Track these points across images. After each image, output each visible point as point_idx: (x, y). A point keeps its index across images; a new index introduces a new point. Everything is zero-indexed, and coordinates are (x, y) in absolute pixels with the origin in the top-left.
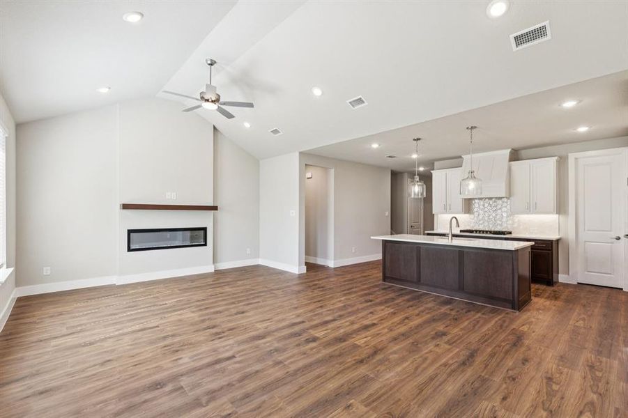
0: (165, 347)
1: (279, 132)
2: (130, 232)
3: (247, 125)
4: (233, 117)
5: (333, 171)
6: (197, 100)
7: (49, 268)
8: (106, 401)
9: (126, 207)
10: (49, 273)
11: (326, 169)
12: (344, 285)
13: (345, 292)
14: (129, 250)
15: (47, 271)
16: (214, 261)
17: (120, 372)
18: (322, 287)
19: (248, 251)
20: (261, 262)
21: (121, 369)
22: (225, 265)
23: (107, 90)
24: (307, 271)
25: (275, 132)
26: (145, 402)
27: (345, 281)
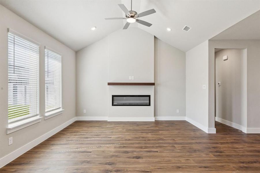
1: (189, 28)
2: (113, 96)
3: (169, 30)
4: (151, 25)
5: (246, 50)
6: (124, 18)
7: (85, 110)
9: (109, 84)
10: (85, 112)
11: (239, 50)
12: (247, 156)
13: (242, 165)
14: (113, 105)
15: (85, 111)
16: (155, 115)
18: (221, 152)
19: (178, 111)
20: (186, 119)
22: (162, 118)
23: (95, 28)
24: (216, 132)
25: (186, 28)
27: (251, 151)
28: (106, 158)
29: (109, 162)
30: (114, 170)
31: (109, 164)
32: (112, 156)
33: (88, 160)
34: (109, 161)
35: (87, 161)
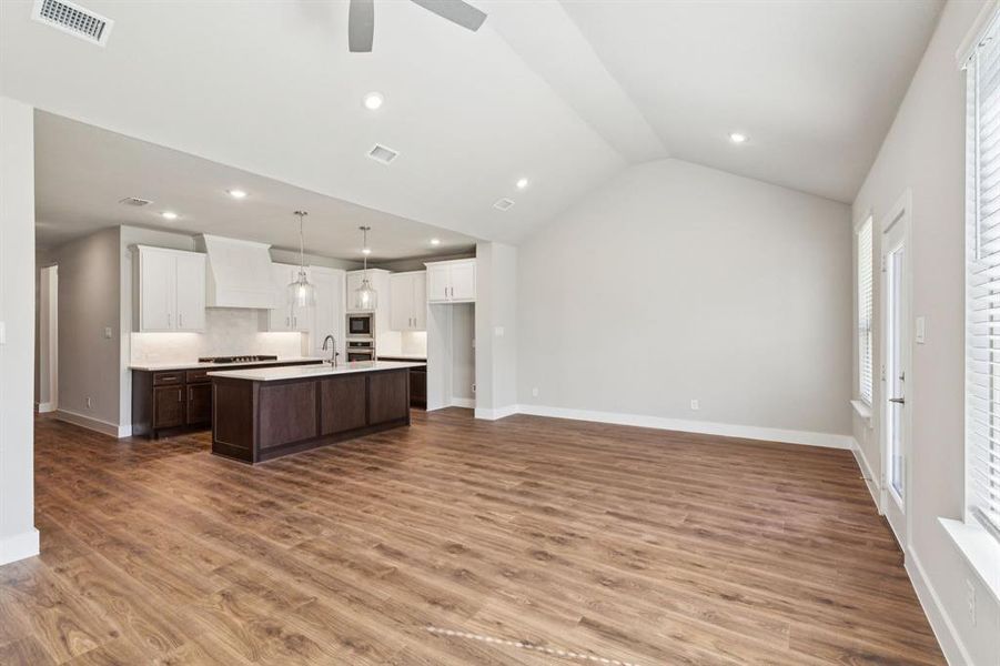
0: (639, 568)
8: (756, 549)
17: (724, 569)
21: (719, 573)
26: (724, 528)
28: (540, 576)
29: (540, 559)
30: (543, 540)
31: (545, 554)
32: (518, 577)
33: (599, 587)
34: (541, 562)
35: (605, 585)
